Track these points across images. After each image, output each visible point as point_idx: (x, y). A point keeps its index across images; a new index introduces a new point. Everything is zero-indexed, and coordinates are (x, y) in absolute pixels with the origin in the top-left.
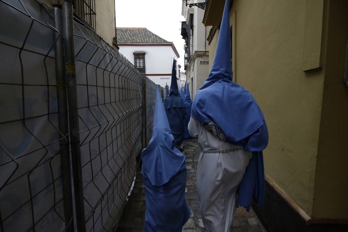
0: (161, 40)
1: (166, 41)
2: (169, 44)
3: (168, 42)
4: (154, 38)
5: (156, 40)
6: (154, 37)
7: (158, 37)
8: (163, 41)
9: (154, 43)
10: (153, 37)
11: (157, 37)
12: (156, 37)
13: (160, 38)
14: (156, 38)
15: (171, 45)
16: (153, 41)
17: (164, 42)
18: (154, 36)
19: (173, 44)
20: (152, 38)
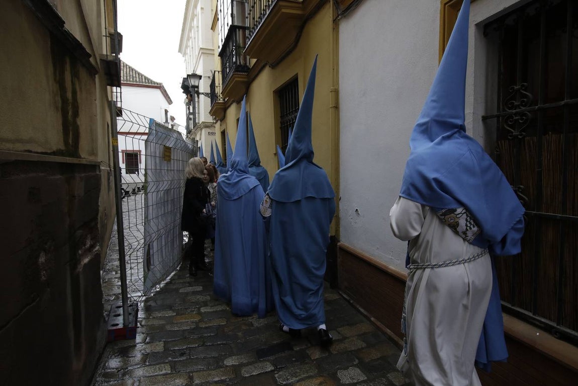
0: (140, 76)
1: (150, 79)
2: (156, 85)
3: (155, 83)
4: (128, 72)
5: (133, 77)
6: (128, 70)
7: (136, 71)
8: (145, 79)
9: (128, 82)
10: (125, 70)
11: (134, 71)
12: (131, 70)
13: (139, 74)
14: (131, 72)
15: (159, 87)
16: (127, 77)
17: (147, 81)
18: (127, 68)
19: (163, 86)
20: (125, 72)
